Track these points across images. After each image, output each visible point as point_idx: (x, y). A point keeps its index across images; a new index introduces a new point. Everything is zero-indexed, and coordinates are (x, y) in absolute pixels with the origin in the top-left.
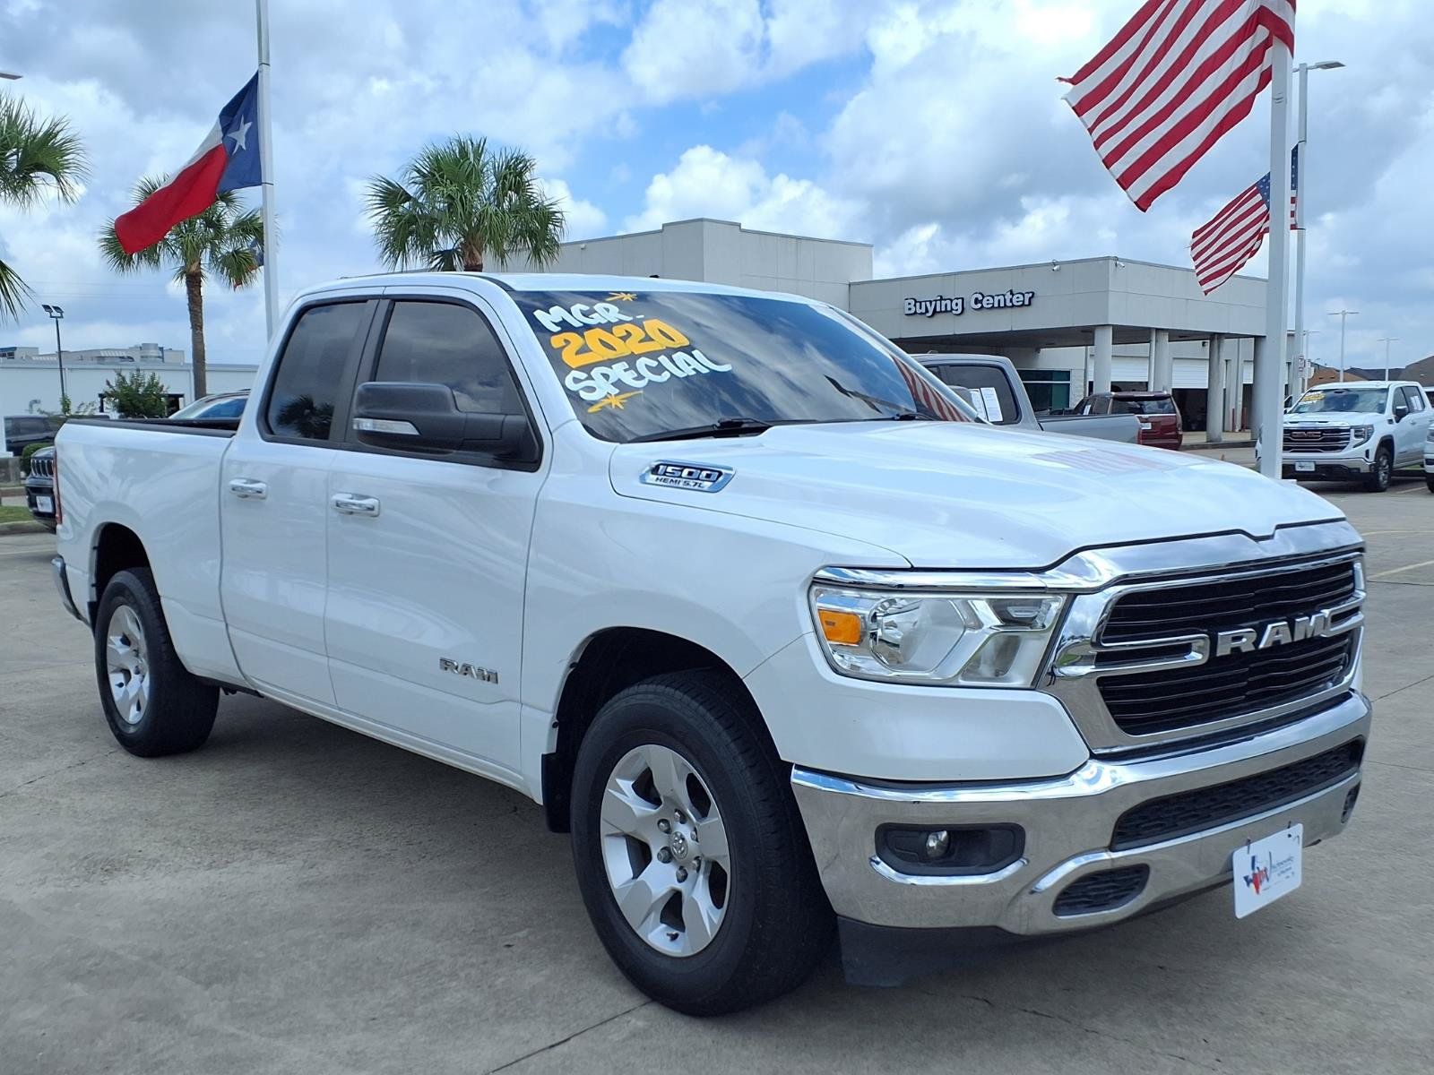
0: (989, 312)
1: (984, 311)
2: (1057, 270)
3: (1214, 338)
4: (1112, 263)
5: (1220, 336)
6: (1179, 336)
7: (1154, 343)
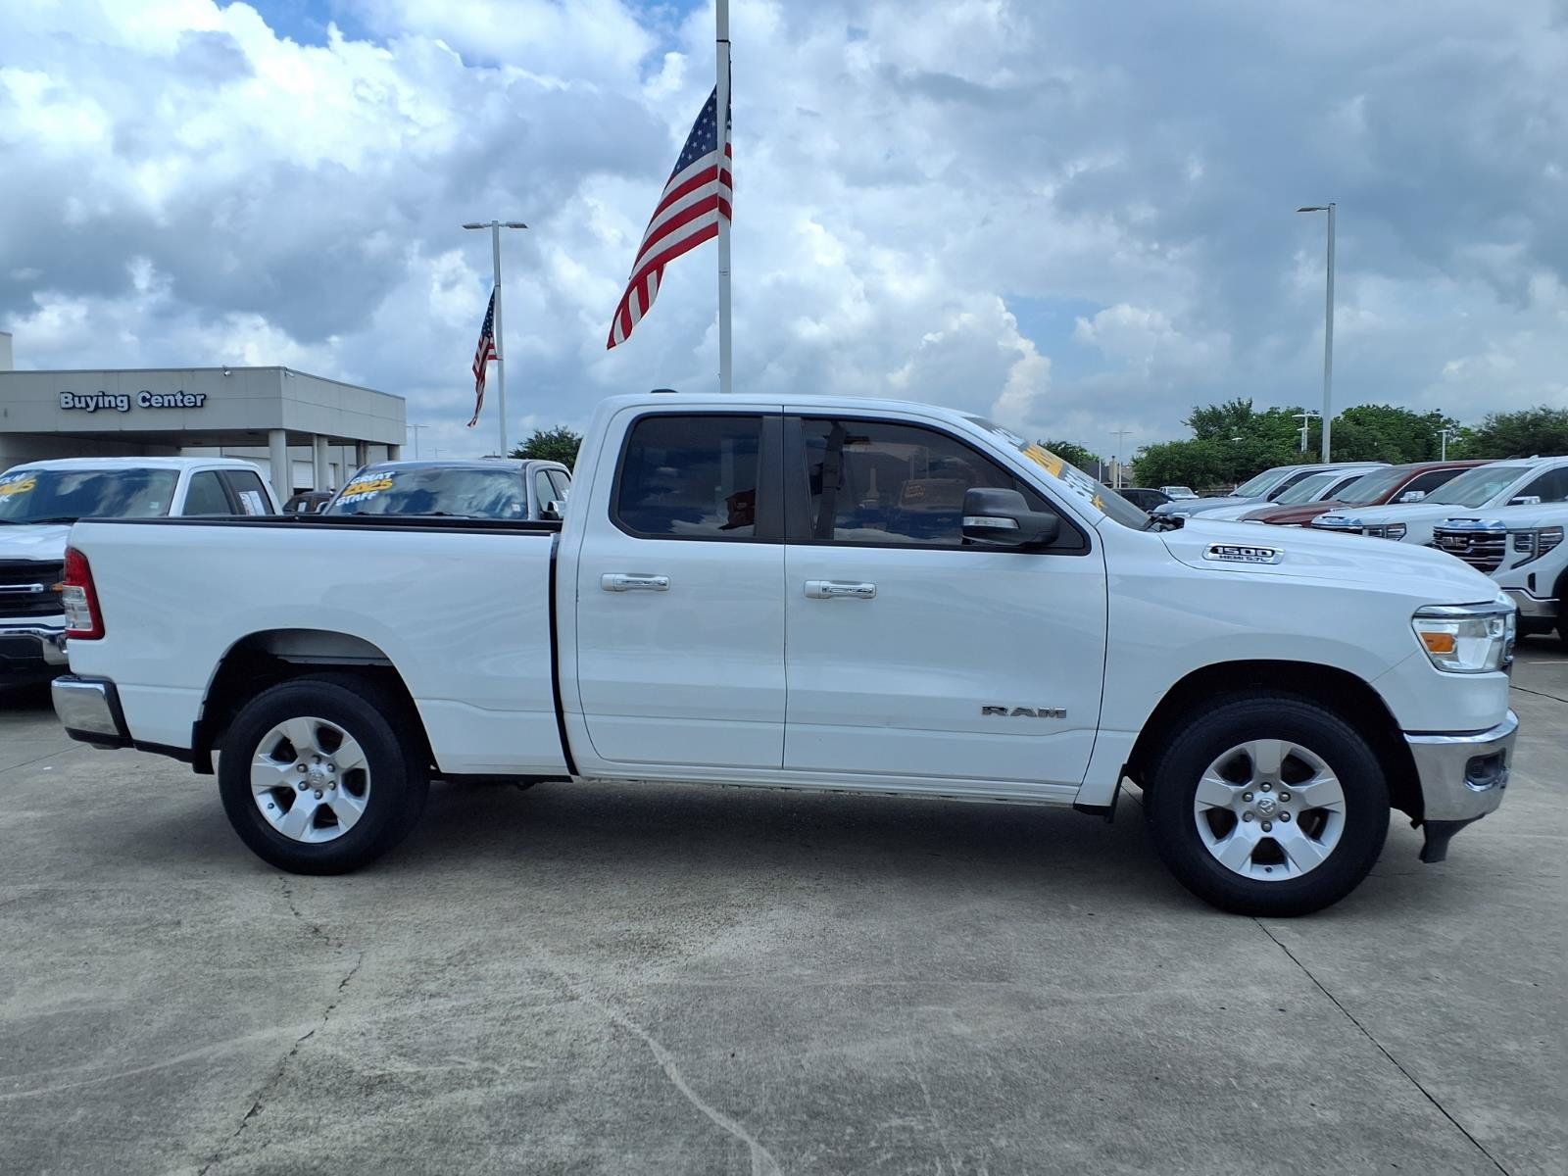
0: (159, 411)
1: (153, 409)
2: (229, 375)
3: (360, 444)
4: (282, 372)
5: (366, 443)
6: (335, 441)
7: (316, 447)
